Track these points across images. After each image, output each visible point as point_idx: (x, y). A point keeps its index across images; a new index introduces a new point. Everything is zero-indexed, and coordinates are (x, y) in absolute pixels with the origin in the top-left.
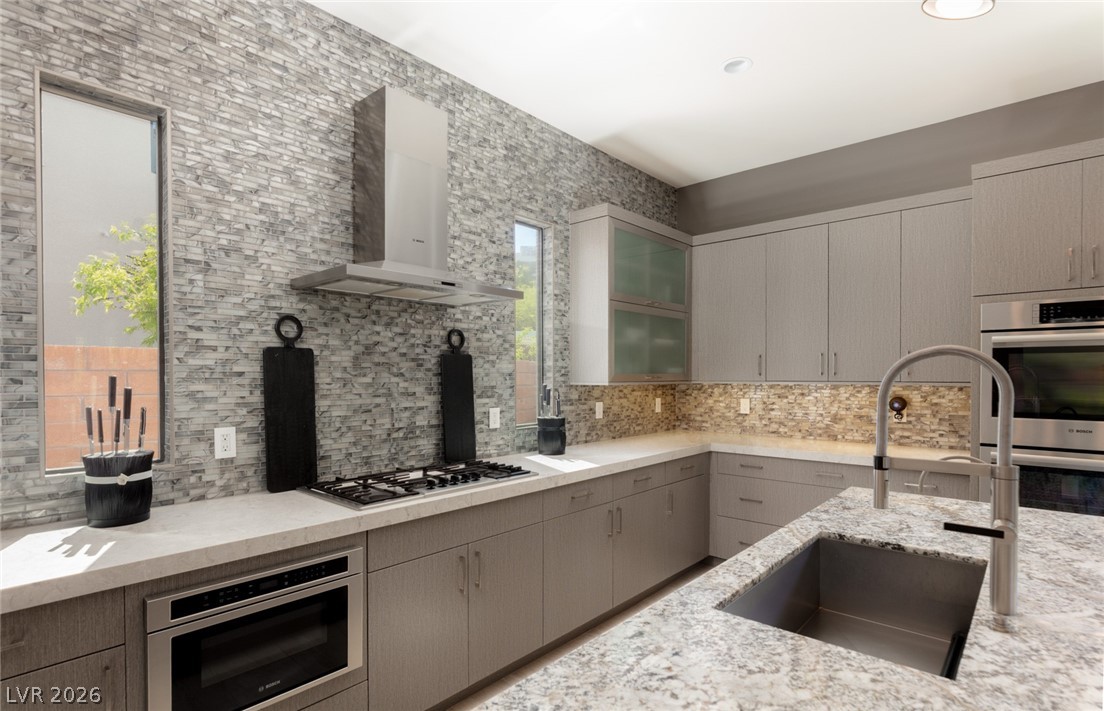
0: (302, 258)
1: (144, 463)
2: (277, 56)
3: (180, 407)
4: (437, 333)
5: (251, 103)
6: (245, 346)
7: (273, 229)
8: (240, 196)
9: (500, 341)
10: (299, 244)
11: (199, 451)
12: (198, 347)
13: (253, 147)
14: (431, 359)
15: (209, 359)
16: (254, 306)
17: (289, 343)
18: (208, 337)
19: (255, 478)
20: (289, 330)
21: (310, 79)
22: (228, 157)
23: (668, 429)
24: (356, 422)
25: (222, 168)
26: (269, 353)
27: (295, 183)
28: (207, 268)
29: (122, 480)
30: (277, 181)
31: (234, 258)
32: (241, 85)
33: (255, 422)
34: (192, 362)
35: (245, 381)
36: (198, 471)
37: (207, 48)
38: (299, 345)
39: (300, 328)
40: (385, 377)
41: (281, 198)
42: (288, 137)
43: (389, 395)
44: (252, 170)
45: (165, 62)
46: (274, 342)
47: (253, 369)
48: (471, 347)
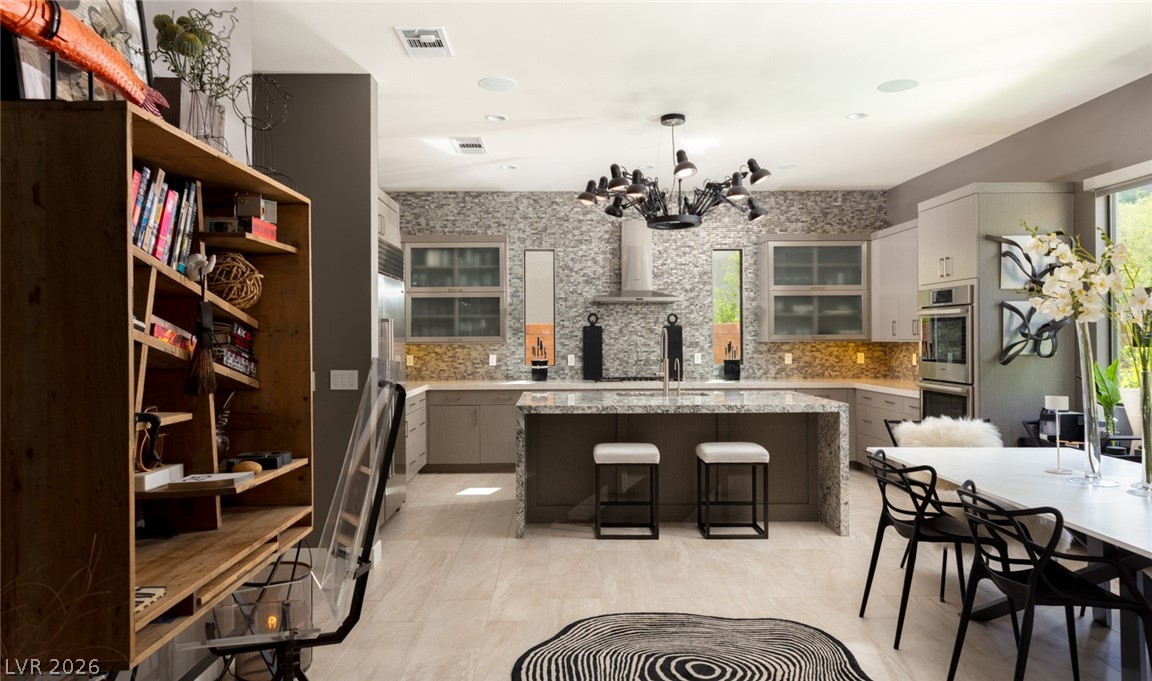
0: (598, 291)
1: (545, 363)
2: (589, 217)
3: (558, 347)
4: (663, 317)
5: (580, 237)
6: (578, 325)
7: (587, 282)
8: (576, 272)
9: (701, 318)
10: (597, 285)
11: (563, 362)
12: (563, 327)
13: (581, 253)
14: (659, 329)
15: (567, 331)
16: (581, 311)
17: (593, 324)
18: (566, 323)
19: (582, 376)
20: (593, 319)
21: (601, 220)
22: (572, 260)
23: (876, 377)
24: (621, 356)
25: (571, 264)
26: (585, 328)
27: (596, 262)
28: (566, 300)
29: (538, 367)
30: (589, 263)
31: (575, 295)
32: (576, 232)
33: (580, 354)
34: (562, 332)
35: (578, 338)
36: (563, 369)
37: (566, 224)
38: (597, 325)
39: (597, 318)
40: (634, 337)
41: (592, 269)
42: (593, 245)
43: (636, 345)
44: (580, 262)
45: (554, 234)
46: (588, 324)
47: (580, 334)
48: (681, 322)
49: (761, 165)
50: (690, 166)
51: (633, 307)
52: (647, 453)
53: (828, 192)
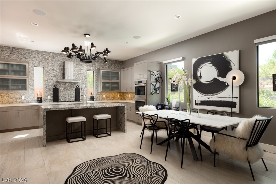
0: (57, 79)
1: (41, 98)
2: (55, 59)
3: (45, 94)
4: (75, 86)
5: (52, 64)
6: (51, 88)
7: (54, 76)
8: (51, 74)
9: (85, 87)
10: (57, 77)
11: (47, 98)
12: (47, 88)
13: (52, 69)
14: (74, 89)
15: (48, 89)
16: (52, 84)
17: (56, 88)
18: (48, 87)
19: (52, 101)
20: (56, 86)
21: (58, 61)
22: (50, 70)
24: (64, 96)
25: (49, 71)
26: (54, 89)
27: (56, 71)
28: (48, 81)
29: (39, 99)
30: (55, 71)
31: (50, 80)
32: (51, 63)
33: (52, 95)
34: (46, 89)
35: (51, 91)
36: (47, 100)
37: (48, 60)
38: (57, 88)
39: (57, 86)
40: (67, 91)
41: (55, 73)
42: (56, 67)
43: (68, 93)
44: (52, 71)
45: (44, 63)
46: (55, 88)
47: (52, 90)
48: (80, 87)
49: (109, 50)
50: (95, 47)
51: (67, 83)
52: (82, 119)
53: (112, 60)
